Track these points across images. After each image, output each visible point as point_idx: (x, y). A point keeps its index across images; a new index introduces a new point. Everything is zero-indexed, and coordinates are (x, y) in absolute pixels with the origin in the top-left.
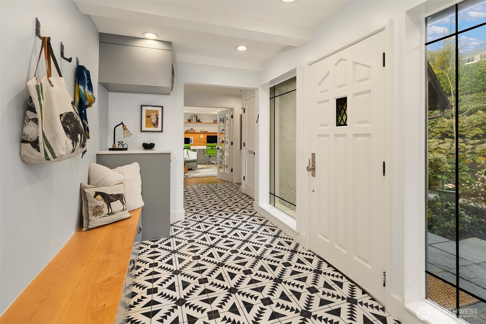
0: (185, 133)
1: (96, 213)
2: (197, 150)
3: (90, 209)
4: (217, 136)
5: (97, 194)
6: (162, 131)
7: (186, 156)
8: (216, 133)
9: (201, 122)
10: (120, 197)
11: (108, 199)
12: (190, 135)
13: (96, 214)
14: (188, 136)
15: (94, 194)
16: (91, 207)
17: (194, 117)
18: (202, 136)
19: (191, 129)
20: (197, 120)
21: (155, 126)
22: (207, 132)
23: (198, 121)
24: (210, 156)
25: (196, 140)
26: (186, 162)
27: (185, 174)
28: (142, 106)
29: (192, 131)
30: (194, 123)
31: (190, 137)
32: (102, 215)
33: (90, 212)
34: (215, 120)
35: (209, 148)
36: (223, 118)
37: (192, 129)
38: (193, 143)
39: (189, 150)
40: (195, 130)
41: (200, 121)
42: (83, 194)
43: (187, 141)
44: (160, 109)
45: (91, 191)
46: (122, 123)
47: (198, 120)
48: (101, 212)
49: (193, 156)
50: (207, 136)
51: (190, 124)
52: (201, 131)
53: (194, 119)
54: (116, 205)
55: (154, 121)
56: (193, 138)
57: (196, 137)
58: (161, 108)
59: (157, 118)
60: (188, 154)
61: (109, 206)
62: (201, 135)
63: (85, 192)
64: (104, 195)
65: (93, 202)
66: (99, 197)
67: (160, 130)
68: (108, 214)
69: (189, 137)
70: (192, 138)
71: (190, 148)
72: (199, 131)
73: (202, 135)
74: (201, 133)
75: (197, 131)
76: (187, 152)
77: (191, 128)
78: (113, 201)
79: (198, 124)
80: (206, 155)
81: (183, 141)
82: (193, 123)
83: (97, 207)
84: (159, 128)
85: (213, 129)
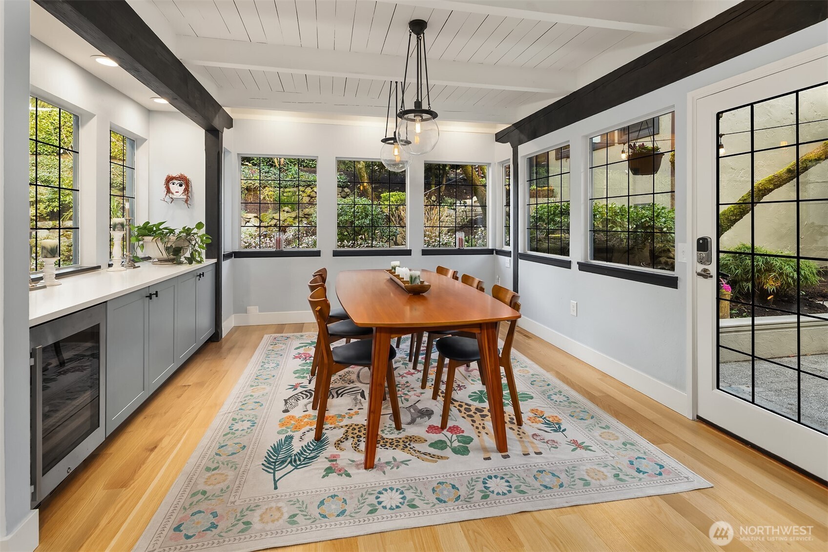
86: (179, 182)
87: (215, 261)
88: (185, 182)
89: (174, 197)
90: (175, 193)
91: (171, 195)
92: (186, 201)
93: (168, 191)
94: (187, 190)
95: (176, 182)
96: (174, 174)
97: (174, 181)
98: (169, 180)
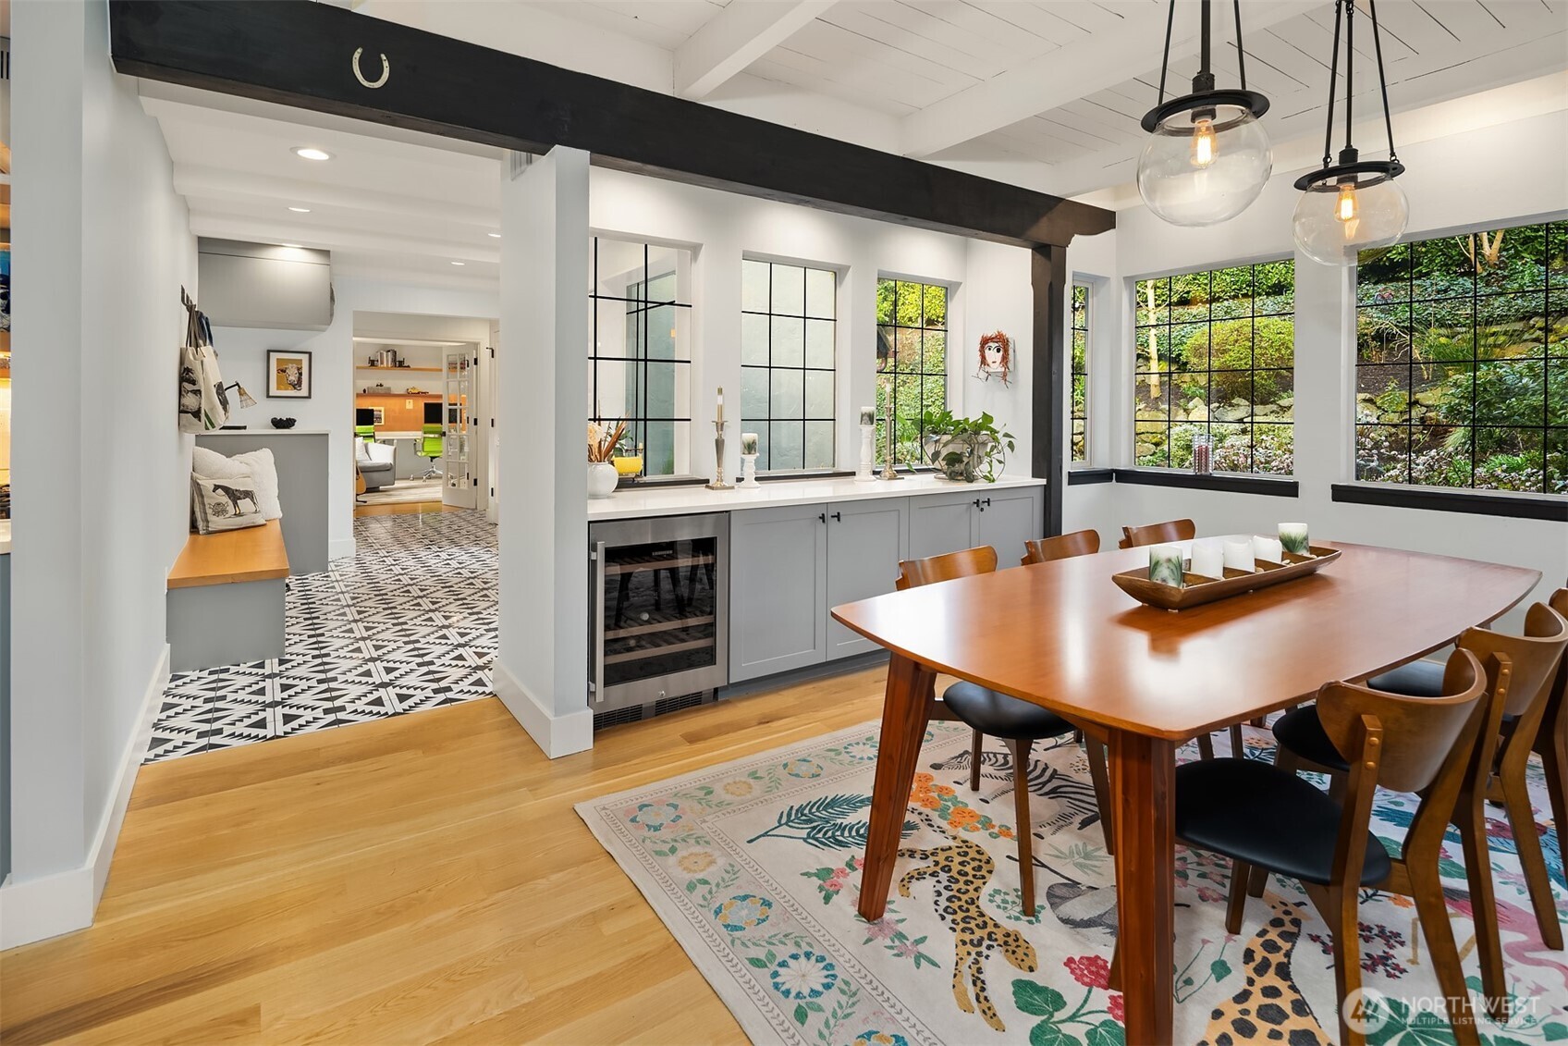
0: (358, 395)
1: (219, 512)
2: (395, 441)
3: (207, 507)
4: (441, 405)
5: (217, 487)
6: (309, 397)
7: (360, 455)
8: (440, 397)
9: (408, 366)
10: (248, 494)
11: (234, 495)
12: (375, 400)
13: (217, 513)
14: (367, 404)
15: (213, 487)
16: (210, 504)
17: (385, 353)
18: (409, 404)
19: (378, 385)
20: (394, 360)
21: (295, 388)
22: (424, 393)
23: (400, 364)
24: (432, 458)
25: (392, 414)
26: (361, 471)
27: (357, 495)
28: (269, 352)
29: (381, 390)
30: (387, 368)
31: (375, 408)
32: (227, 516)
33: (209, 511)
35: (432, 436)
37: (381, 385)
38: (383, 423)
39: (371, 443)
40: (389, 389)
41: (406, 364)
42: (196, 487)
43: (365, 417)
44: (305, 358)
45: (207, 484)
46: (237, 384)
47: (399, 362)
48: (224, 511)
49: (380, 455)
50: (425, 404)
51: (373, 371)
52: (408, 389)
53: (387, 359)
54: (245, 504)
55: (293, 378)
56: (382, 409)
57: (393, 407)
58: (307, 355)
59: (301, 374)
60: (367, 452)
61: (235, 504)
62: (407, 401)
63: (198, 484)
64: (226, 490)
65: (212, 498)
66: (220, 491)
67: (306, 394)
68: (235, 514)
69: (370, 408)
70: (379, 407)
71: (373, 437)
72: (402, 392)
73: (411, 401)
74: (409, 395)
75: (394, 391)
76: (366, 446)
77: (379, 382)
78: (240, 499)
79: (399, 372)
80: (419, 454)
81: (352, 417)
82: (383, 368)
83: (219, 504)
84: (304, 392)
85: (436, 387)
86: (997, 345)
87: (1043, 481)
88: (1003, 343)
89: (990, 370)
90: (991, 365)
91: (987, 369)
92: (1005, 375)
93: (984, 361)
94: (1005, 359)
95: (993, 345)
96: (991, 333)
97: (989, 344)
98: (985, 342)
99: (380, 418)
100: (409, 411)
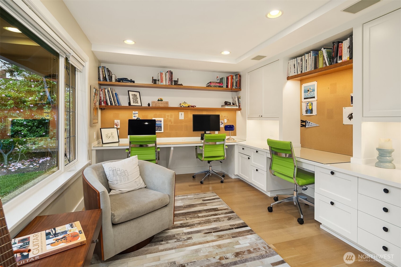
2: (172, 149)
9: (181, 85)
12: (158, 113)
17: (164, 74)
18: (182, 116)
19: (159, 100)
20: (171, 79)
22: (193, 106)
23: (175, 84)
25: (169, 124)
29: (161, 105)
30: (166, 87)
31: (156, 119)
34: (210, 82)
36: (228, 78)
37: (161, 100)
38: (162, 131)
40: (167, 103)
41: (179, 83)
47: (174, 81)
50: (194, 116)
52: (180, 104)
53: (166, 79)
56: (162, 119)
57: (169, 118)
62: (180, 113)
70: (160, 120)
72: (177, 105)
73: (183, 113)
74: (181, 108)
75: (171, 105)
77: (159, 98)
79: (174, 90)
82: (163, 87)
99: (161, 127)
100: (181, 121)
